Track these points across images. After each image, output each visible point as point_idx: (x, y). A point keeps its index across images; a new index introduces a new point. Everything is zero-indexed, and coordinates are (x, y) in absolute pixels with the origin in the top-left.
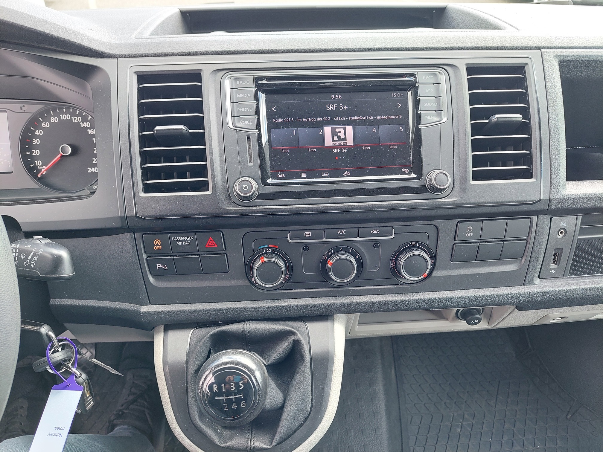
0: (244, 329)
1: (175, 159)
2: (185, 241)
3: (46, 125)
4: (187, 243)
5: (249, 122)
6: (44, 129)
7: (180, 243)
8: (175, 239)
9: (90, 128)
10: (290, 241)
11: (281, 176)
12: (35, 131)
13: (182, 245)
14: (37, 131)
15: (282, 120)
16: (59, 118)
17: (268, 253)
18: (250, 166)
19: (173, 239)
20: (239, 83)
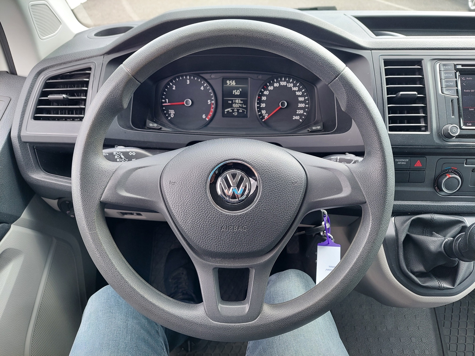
0: (432, 218)
1: (398, 112)
2: (403, 162)
3: (271, 88)
4: (404, 163)
5: (452, 91)
6: (270, 91)
7: (400, 163)
8: (397, 160)
9: (298, 91)
10: (465, 165)
11: (469, 124)
12: (264, 91)
13: (401, 164)
14: (265, 92)
15: (469, 91)
16: (280, 84)
17: (449, 172)
18: (453, 118)
19: (396, 160)
20: (445, 67)
